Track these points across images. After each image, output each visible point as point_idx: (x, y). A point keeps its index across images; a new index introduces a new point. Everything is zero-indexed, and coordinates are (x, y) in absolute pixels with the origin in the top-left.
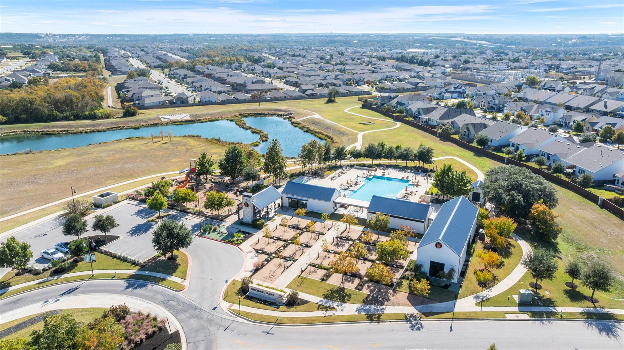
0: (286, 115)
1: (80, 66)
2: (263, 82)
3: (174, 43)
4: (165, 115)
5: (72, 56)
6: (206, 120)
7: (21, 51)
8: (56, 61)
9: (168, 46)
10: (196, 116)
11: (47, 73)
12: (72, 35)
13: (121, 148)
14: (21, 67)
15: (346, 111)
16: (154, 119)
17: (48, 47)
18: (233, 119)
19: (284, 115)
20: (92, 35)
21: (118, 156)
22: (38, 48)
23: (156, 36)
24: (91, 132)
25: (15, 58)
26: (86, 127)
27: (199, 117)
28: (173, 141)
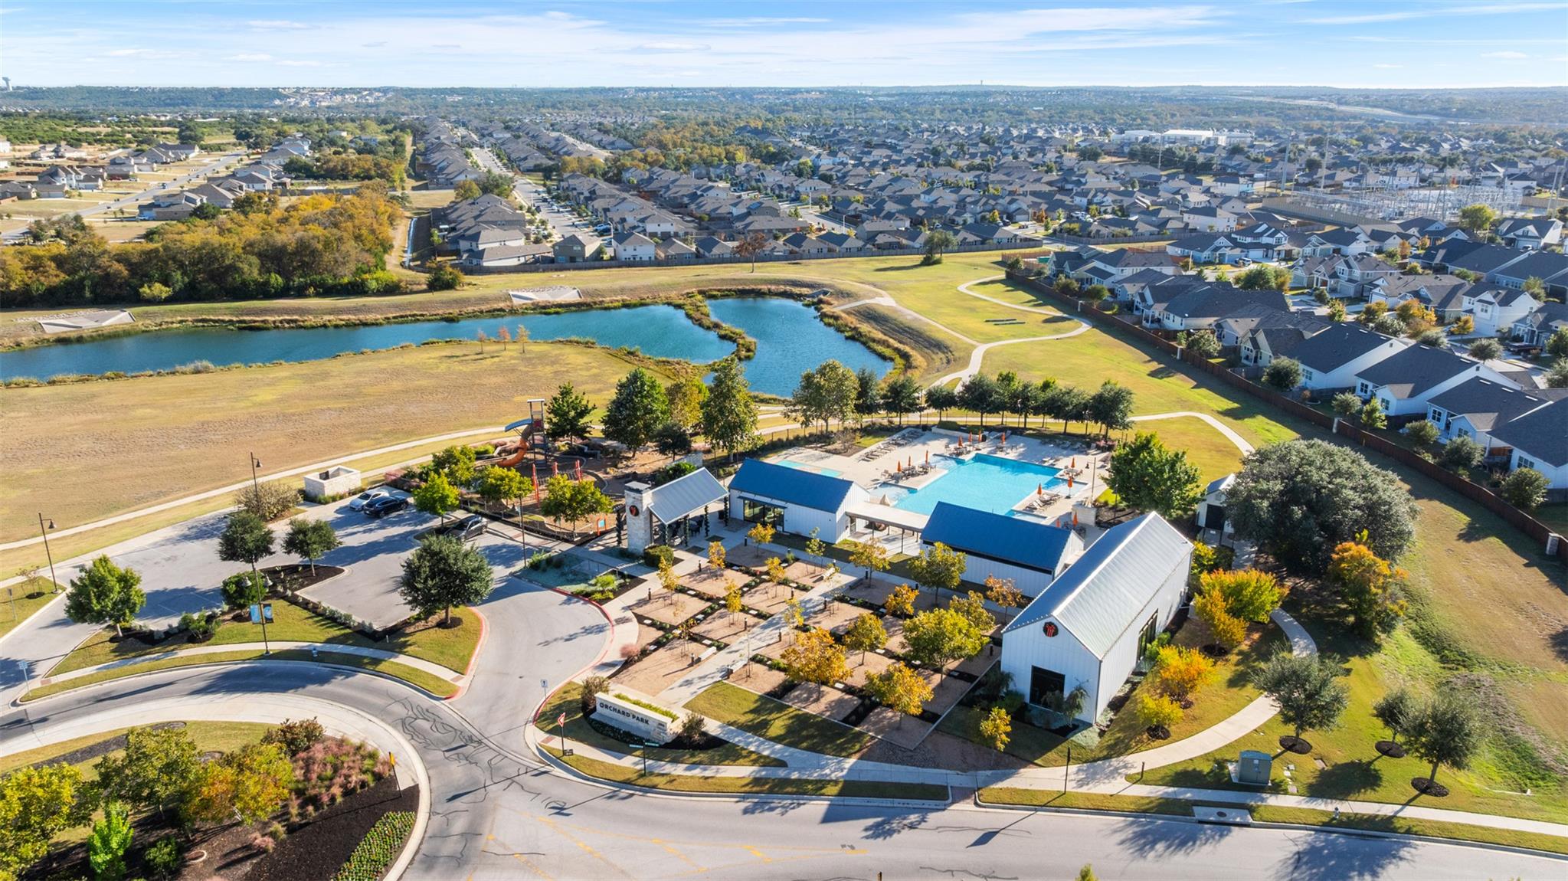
0: (812, 296)
1: (354, 166)
2: (774, 212)
3: (589, 110)
4: (526, 289)
5: (340, 143)
6: (616, 304)
7: (233, 131)
8: (305, 153)
9: (572, 117)
10: (596, 292)
11: (280, 184)
12: (353, 91)
13: (407, 367)
14: (227, 168)
15: (962, 288)
16: (497, 299)
17: (293, 121)
18: (681, 302)
19: (806, 296)
20: (397, 90)
21: (396, 385)
22: (271, 122)
23: (549, 92)
24: (347, 326)
25: (219, 148)
26: (338, 314)
27: (603, 296)
28: (530, 352)
